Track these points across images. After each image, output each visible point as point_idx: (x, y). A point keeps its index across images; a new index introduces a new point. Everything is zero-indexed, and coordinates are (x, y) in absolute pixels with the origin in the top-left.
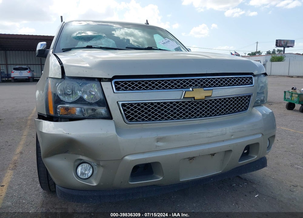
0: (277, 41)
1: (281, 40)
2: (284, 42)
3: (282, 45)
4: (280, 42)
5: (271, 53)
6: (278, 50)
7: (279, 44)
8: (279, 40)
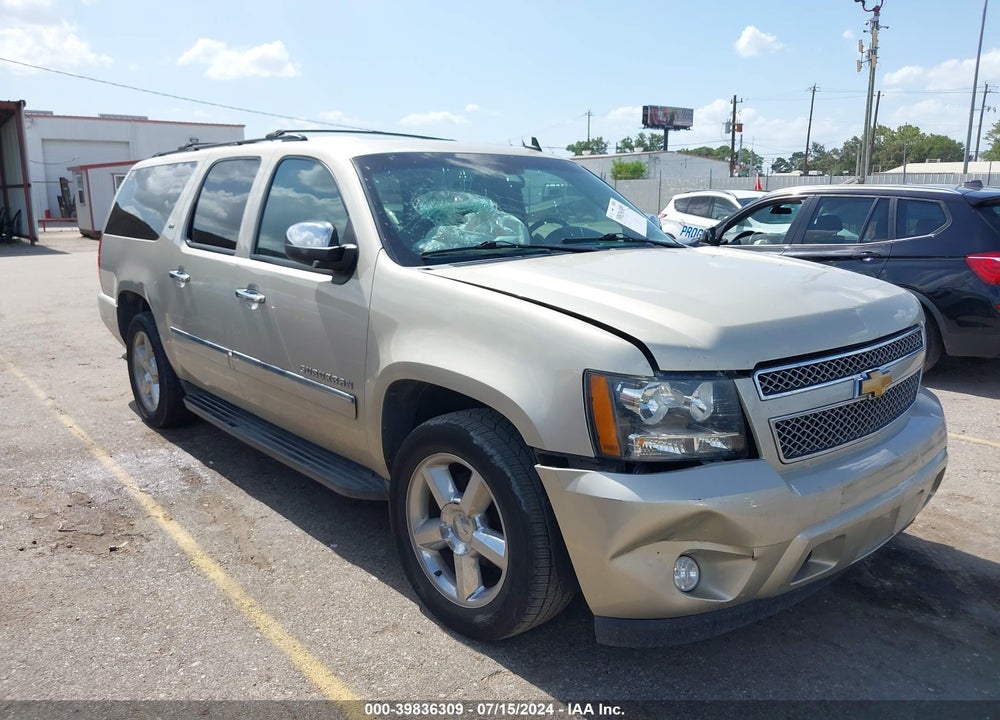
0: (645, 108)
1: (655, 108)
2: (665, 115)
3: (659, 121)
4: (656, 115)
5: (633, 144)
6: (652, 135)
7: (652, 120)
8: (651, 107)
